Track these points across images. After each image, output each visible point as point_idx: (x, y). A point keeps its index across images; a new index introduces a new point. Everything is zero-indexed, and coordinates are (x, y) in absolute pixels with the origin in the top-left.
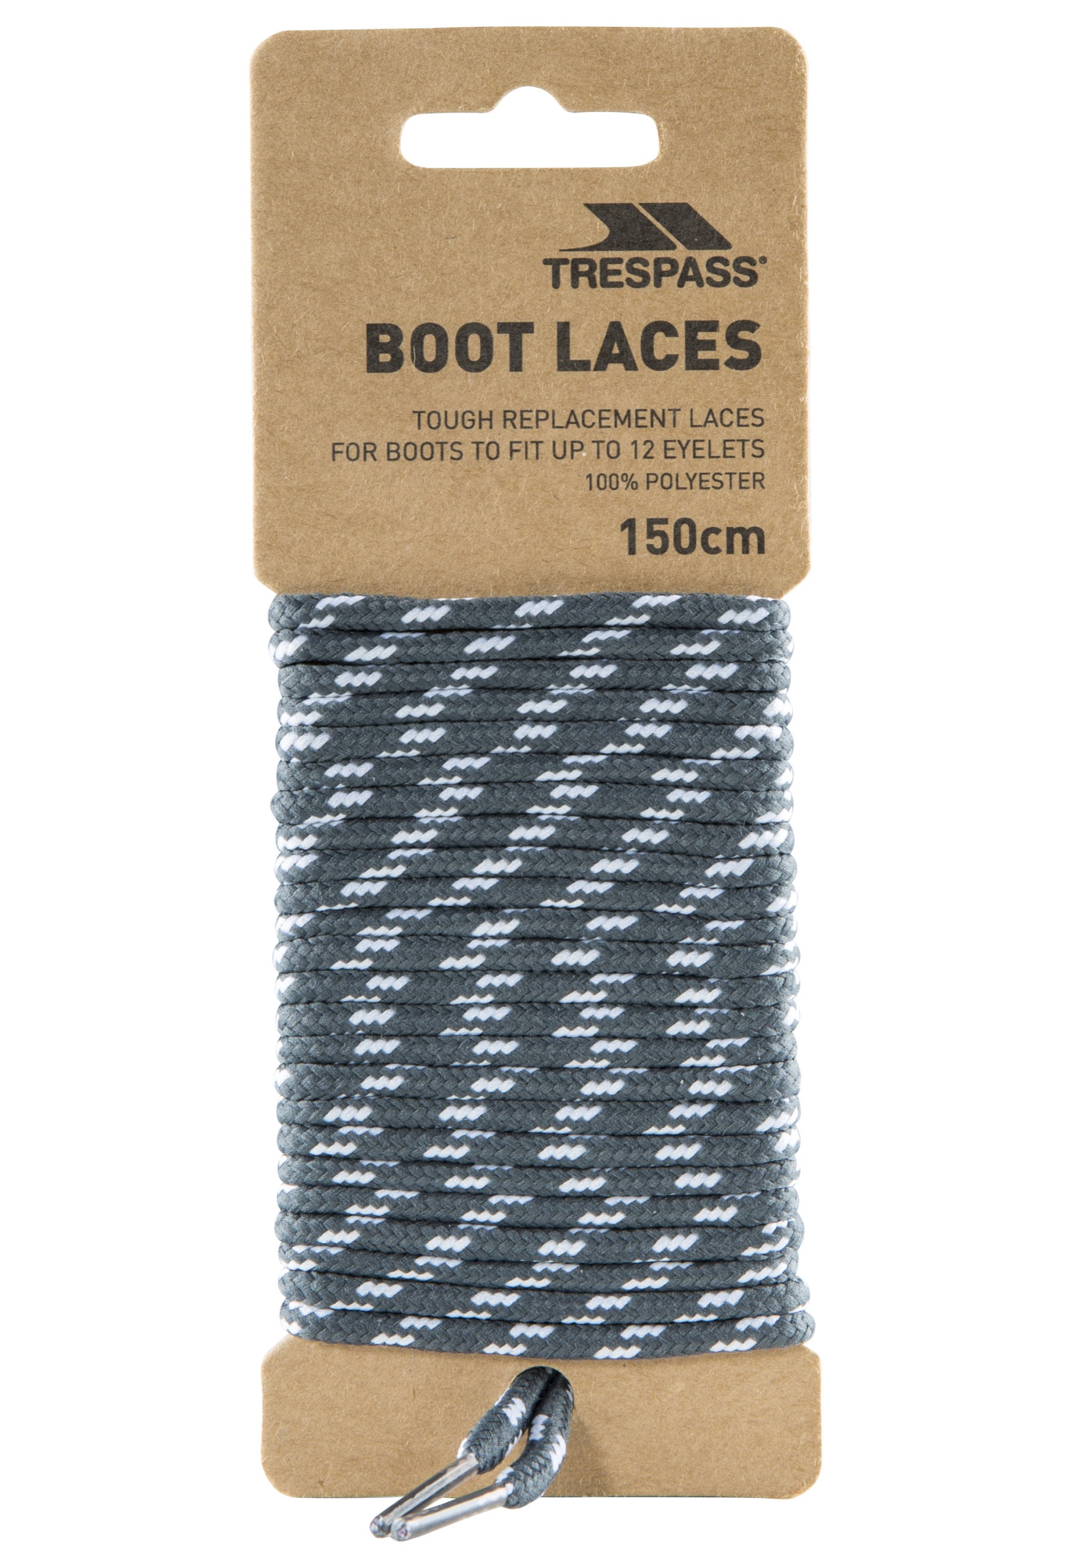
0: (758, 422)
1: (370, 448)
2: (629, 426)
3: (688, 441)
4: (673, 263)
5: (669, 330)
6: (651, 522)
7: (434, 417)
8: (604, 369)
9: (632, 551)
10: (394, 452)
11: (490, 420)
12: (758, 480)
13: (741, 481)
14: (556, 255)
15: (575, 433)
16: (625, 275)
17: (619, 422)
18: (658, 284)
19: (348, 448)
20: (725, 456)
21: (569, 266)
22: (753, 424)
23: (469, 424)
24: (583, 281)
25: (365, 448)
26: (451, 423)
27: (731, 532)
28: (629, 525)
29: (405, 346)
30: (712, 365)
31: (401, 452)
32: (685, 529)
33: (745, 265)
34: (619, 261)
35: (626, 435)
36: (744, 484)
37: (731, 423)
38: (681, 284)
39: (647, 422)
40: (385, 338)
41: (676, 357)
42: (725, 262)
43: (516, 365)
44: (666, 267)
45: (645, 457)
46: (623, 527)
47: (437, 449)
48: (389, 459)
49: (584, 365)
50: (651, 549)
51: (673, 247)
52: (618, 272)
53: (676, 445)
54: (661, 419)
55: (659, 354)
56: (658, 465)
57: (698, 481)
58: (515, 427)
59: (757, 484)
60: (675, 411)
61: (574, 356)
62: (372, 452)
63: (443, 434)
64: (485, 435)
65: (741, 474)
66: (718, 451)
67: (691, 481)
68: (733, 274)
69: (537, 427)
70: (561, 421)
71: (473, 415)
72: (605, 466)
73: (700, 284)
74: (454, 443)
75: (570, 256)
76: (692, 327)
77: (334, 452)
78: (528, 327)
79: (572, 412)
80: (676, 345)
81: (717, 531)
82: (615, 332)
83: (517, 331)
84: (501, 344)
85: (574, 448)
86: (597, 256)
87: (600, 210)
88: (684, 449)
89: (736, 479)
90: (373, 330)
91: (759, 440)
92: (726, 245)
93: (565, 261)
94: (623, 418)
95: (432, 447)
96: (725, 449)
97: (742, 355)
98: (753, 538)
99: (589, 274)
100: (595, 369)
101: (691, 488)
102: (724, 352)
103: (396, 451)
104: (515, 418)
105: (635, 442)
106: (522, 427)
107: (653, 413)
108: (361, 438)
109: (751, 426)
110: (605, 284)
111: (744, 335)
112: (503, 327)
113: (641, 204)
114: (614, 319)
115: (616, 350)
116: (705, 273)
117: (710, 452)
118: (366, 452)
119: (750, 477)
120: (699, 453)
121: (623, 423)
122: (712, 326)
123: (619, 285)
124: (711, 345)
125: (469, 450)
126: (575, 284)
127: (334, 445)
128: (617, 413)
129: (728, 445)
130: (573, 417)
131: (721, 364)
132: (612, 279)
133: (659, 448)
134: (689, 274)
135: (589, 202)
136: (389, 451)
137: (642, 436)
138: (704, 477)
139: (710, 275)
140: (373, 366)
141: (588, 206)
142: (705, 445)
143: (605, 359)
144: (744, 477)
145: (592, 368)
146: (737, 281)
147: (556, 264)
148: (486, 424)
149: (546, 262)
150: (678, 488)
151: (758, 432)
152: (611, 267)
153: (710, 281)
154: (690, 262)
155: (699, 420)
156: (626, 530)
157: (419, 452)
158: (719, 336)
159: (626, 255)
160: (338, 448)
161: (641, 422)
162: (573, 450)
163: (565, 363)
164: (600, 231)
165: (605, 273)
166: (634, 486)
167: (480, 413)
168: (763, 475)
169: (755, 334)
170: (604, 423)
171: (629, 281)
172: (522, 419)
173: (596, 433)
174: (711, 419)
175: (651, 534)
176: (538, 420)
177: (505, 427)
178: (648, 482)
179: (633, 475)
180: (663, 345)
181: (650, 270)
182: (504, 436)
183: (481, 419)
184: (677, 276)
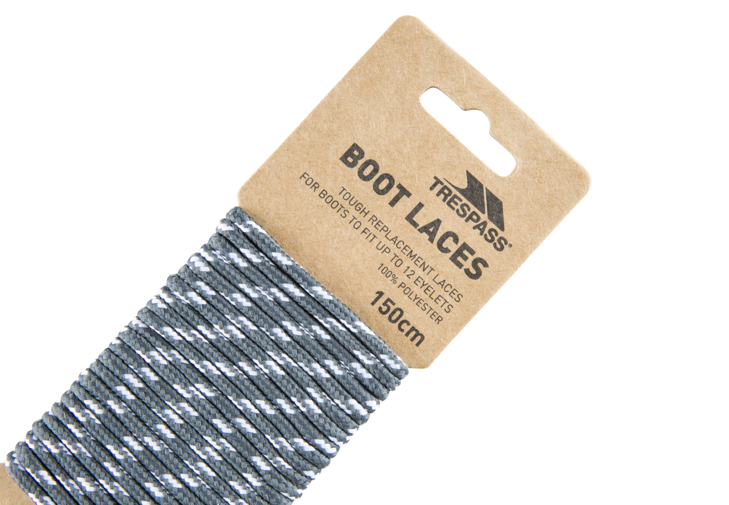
0: (458, 299)
1: (316, 185)
2: (412, 260)
3: (427, 284)
4: (479, 218)
5: (456, 240)
6: (389, 300)
7: (348, 195)
8: (421, 232)
9: (373, 304)
10: (323, 194)
11: (366, 214)
12: (439, 320)
13: (433, 314)
14: (441, 178)
15: (390, 244)
16: (458, 207)
17: (409, 255)
18: (467, 221)
19: (309, 178)
20: (435, 301)
21: (442, 186)
22: (455, 299)
23: (358, 208)
24: (442, 196)
25: (315, 184)
26: (352, 203)
27: (413, 329)
28: (380, 294)
29: (361, 162)
30: (460, 265)
31: (326, 197)
32: (398, 313)
33: (503, 242)
34: (461, 200)
35: (408, 262)
36: (433, 316)
37: (448, 291)
38: (474, 228)
39: (419, 264)
40: (356, 153)
41: (450, 251)
42: (497, 234)
43: (393, 203)
44: (475, 217)
45: (407, 276)
46: (378, 293)
47: (339, 207)
48: (319, 195)
49: (415, 225)
50: (380, 309)
51: (484, 213)
52: (456, 204)
53: (422, 282)
54: (425, 268)
55: (444, 245)
56: (409, 282)
57: (418, 300)
58: (372, 224)
59: (437, 321)
60: (432, 269)
61: (415, 219)
62: (315, 188)
63: (346, 204)
64: (360, 217)
65: (435, 312)
66: (434, 296)
67: (416, 298)
68: (496, 241)
69: (380, 231)
70: (390, 236)
71: (362, 207)
72: (391, 266)
73: (481, 234)
74: (347, 210)
75: (446, 183)
76: (465, 246)
77: (303, 176)
78: (409, 195)
79: (397, 237)
80: (454, 248)
81: (408, 324)
82: (437, 223)
83: (404, 192)
84: (394, 191)
85: (386, 250)
86: (455, 192)
87: (470, 177)
88: (423, 285)
89: (431, 312)
90: (355, 147)
91: (452, 306)
92: (502, 228)
93: (442, 183)
94: (412, 255)
95: (338, 205)
96: (437, 298)
97: (473, 272)
98: (419, 338)
99: (446, 196)
100: (419, 230)
101: (413, 301)
102: (468, 264)
103: (324, 195)
104: (376, 221)
105: (409, 267)
106: (375, 226)
107: (424, 263)
108: (317, 179)
109: (454, 299)
110: (448, 204)
111: (480, 265)
112: (400, 186)
113: (486, 188)
114: (440, 219)
115: (431, 230)
116: (486, 232)
117: (431, 295)
118: (314, 185)
119: (437, 316)
120: (427, 291)
121: (411, 257)
122: (472, 252)
123: (453, 208)
124: (466, 258)
125: (350, 217)
126: (438, 195)
127: (305, 173)
128: (411, 251)
129: (440, 298)
130: (395, 239)
131: (463, 268)
132: (452, 204)
133: (415, 277)
134: (481, 227)
135: (469, 171)
136: (322, 193)
137: (413, 267)
138: (421, 301)
139: (488, 234)
140: (344, 159)
141: (467, 172)
142: (432, 291)
143: (425, 229)
144: (435, 314)
145: (418, 228)
146: (495, 245)
147: (438, 182)
148: (363, 214)
149: (435, 178)
150: (409, 297)
151: (454, 303)
152: (456, 200)
153: (486, 236)
154: (485, 224)
155: (438, 280)
156: (378, 295)
157: (332, 202)
158: (471, 258)
159: (465, 201)
160: (306, 176)
161: (417, 262)
162: (385, 250)
163: (410, 218)
164: (464, 185)
165: (452, 200)
166: (394, 281)
167: (365, 208)
168: (442, 319)
169: (484, 268)
170: (404, 251)
171: (458, 211)
172: (377, 224)
173: (398, 252)
174: (442, 283)
175: (385, 304)
176: (382, 229)
177: (369, 221)
178: (400, 285)
179: (397, 278)
180: (449, 243)
181: (468, 213)
182: (366, 224)
183: (363, 211)
184: (475, 224)
